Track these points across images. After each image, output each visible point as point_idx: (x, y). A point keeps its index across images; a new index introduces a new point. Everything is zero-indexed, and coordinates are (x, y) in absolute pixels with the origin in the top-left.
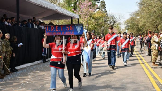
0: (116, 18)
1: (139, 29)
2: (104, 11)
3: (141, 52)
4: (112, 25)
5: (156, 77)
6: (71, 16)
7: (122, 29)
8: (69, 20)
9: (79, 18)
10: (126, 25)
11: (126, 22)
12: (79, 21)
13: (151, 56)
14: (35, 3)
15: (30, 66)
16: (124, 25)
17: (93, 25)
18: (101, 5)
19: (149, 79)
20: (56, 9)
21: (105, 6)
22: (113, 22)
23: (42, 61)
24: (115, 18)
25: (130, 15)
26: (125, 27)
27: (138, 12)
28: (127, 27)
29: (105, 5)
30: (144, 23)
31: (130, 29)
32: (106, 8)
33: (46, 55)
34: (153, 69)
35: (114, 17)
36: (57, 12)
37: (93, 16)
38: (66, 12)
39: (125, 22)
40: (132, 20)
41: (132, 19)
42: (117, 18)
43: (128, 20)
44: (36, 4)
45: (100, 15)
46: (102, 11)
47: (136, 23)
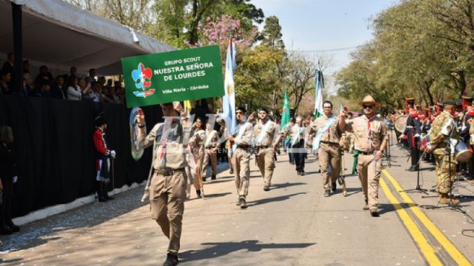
0: (311, 66)
1: (378, 95)
2: (275, 45)
3: (387, 160)
4: (301, 86)
7: (328, 96)
10: (341, 83)
11: (339, 77)
14: (70, 25)
15: (61, 213)
16: (335, 85)
18: (268, 30)
19: (415, 243)
20: (134, 43)
21: (278, 33)
22: (302, 77)
23: (96, 197)
24: (310, 64)
25: (352, 56)
26: (339, 90)
27: (372, 47)
28: (343, 90)
29: (280, 28)
30: (392, 77)
31: (351, 96)
32: (282, 38)
33: (107, 180)
34: (424, 213)
35: (307, 61)
36: (138, 50)
37: (244, 60)
39: (339, 74)
40: (357, 70)
41: (355, 66)
43: (344, 70)
44: (75, 27)
45: (265, 58)
46: (270, 47)
47: (369, 79)
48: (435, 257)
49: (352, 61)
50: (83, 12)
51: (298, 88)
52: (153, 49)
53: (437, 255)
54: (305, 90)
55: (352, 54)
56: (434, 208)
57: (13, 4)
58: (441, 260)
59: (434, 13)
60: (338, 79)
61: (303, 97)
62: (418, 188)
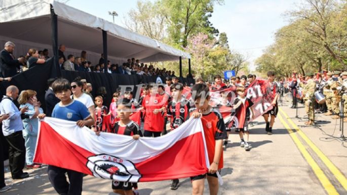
0: (242, 56)
1: (276, 70)
2: (225, 46)
4: (237, 67)
5: (305, 141)
6: (180, 55)
8: (176, 61)
9: (190, 57)
10: (258, 65)
11: (257, 62)
13: (296, 109)
17: (209, 67)
18: (221, 39)
19: (295, 143)
20: (157, 47)
21: (226, 41)
22: (238, 62)
26: (256, 68)
27: (274, 47)
28: (258, 68)
29: (227, 38)
30: (283, 61)
31: (262, 71)
32: (228, 43)
34: (300, 129)
35: (240, 54)
37: (210, 54)
38: (173, 51)
40: (265, 58)
41: (264, 56)
43: (259, 58)
44: (130, 40)
45: (220, 53)
46: (222, 48)
47: (272, 62)
48: (306, 152)
49: (264, 53)
50: (134, 33)
53: (307, 150)
55: (263, 51)
56: (305, 127)
57: (103, 30)
58: (309, 152)
59: (306, 29)
60: (256, 63)
61: (238, 72)
62: (297, 117)
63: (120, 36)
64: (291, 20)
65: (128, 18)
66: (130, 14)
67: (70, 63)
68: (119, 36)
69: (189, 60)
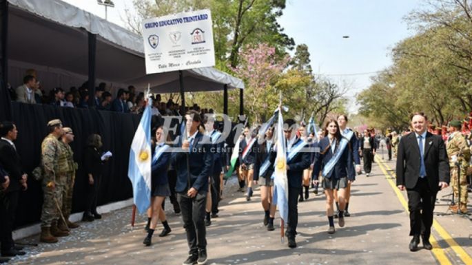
0: (335, 88)
1: (394, 114)
2: (304, 69)
4: (326, 105)
6: (225, 82)
8: (219, 91)
9: (243, 87)
10: (362, 103)
11: (360, 97)
12: (244, 95)
14: (134, 51)
15: (122, 209)
18: (298, 56)
21: (307, 59)
22: (328, 97)
27: (391, 72)
28: (363, 110)
29: (308, 55)
30: (407, 98)
31: (371, 115)
32: (310, 64)
35: (332, 84)
37: (279, 82)
38: (213, 75)
39: (359, 95)
40: (376, 92)
41: (375, 88)
42: (339, 86)
43: (365, 92)
44: (138, 52)
45: (296, 81)
46: (300, 71)
47: (387, 100)
48: (446, 258)
49: (374, 83)
51: (323, 106)
52: (201, 72)
54: (329, 109)
55: (373, 78)
56: (443, 214)
57: (89, 33)
59: (445, 43)
60: (359, 99)
61: (327, 115)
63: (119, 44)
64: (421, 26)
65: (134, 12)
66: (136, 4)
67: (28, 89)
68: (116, 44)
69: (242, 90)
